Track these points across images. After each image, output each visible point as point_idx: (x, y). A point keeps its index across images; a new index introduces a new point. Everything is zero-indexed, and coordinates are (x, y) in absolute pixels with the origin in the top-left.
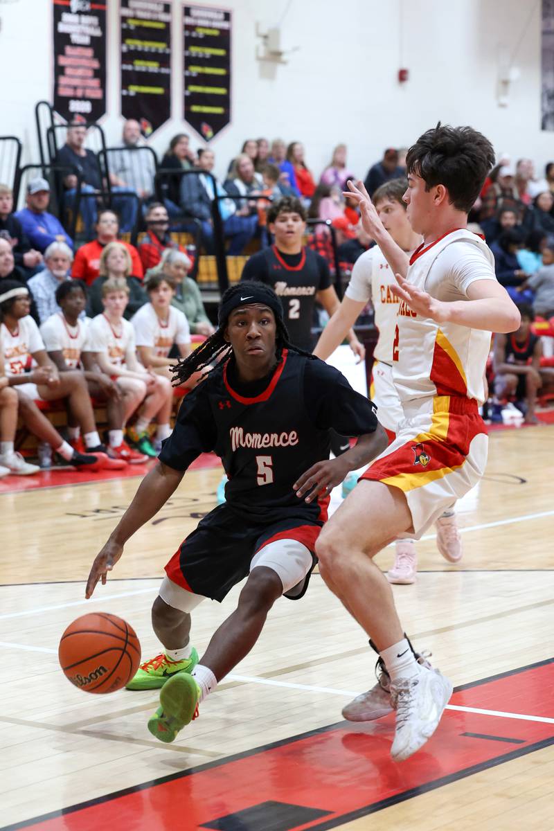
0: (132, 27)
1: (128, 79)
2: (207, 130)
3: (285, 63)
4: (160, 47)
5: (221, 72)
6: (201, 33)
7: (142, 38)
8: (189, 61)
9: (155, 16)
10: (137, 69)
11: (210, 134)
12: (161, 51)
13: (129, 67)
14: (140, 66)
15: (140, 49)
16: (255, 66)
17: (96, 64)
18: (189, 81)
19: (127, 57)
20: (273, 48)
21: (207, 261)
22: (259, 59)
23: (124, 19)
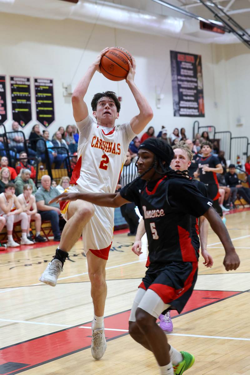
0: (15, 87)
1: (14, 106)
2: (46, 124)
4: (26, 94)
5: (50, 102)
6: (42, 88)
7: (19, 91)
8: (37, 99)
9: (24, 83)
10: (18, 102)
11: (47, 125)
12: (27, 95)
13: (15, 102)
14: (19, 101)
15: (19, 95)
16: (63, 99)
17: (2, 102)
18: (38, 106)
19: (14, 99)
20: (69, 92)
22: (64, 96)
23: (12, 85)
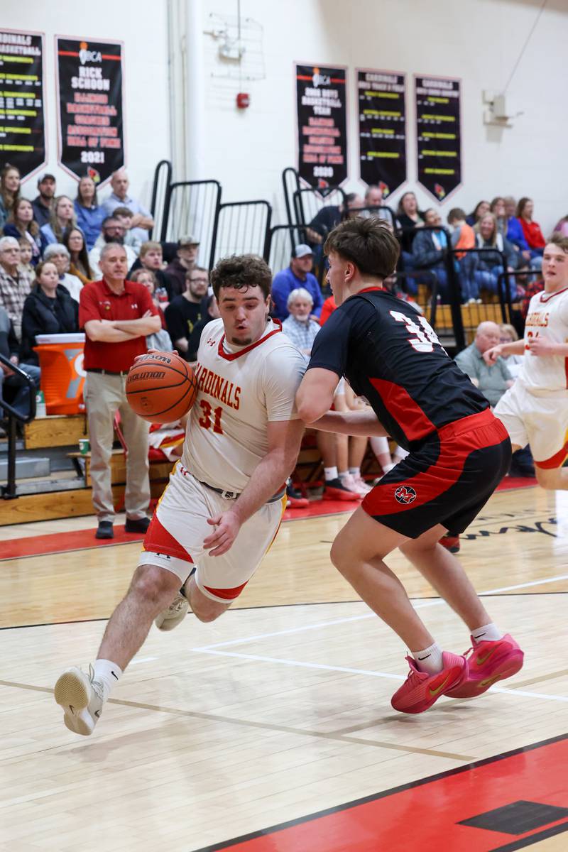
0: (369, 98)
1: (365, 146)
2: (440, 191)
3: (510, 127)
4: (395, 115)
5: (452, 137)
6: (432, 101)
7: (379, 109)
8: (421, 128)
9: (389, 88)
10: (374, 136)
11: (442, 194)
12: (396, 119)
13: (368, 135)
14: (377, 133)
15: (376, 117)
16: (483, 131)
17: (337, 133)
18: (421, 146)
19: (365, 126)
20: (499, 113)
21: (442, 309)
22: (485, 124)
23: (361, 91)
